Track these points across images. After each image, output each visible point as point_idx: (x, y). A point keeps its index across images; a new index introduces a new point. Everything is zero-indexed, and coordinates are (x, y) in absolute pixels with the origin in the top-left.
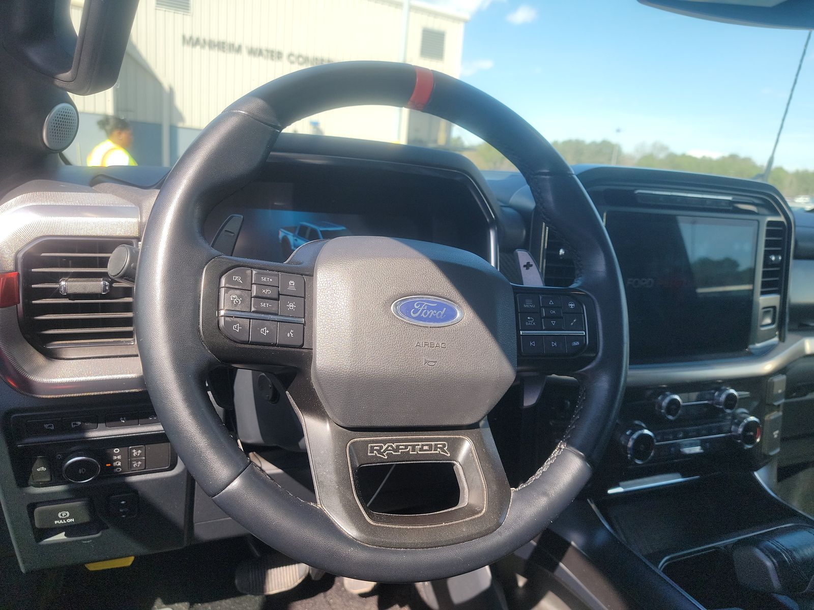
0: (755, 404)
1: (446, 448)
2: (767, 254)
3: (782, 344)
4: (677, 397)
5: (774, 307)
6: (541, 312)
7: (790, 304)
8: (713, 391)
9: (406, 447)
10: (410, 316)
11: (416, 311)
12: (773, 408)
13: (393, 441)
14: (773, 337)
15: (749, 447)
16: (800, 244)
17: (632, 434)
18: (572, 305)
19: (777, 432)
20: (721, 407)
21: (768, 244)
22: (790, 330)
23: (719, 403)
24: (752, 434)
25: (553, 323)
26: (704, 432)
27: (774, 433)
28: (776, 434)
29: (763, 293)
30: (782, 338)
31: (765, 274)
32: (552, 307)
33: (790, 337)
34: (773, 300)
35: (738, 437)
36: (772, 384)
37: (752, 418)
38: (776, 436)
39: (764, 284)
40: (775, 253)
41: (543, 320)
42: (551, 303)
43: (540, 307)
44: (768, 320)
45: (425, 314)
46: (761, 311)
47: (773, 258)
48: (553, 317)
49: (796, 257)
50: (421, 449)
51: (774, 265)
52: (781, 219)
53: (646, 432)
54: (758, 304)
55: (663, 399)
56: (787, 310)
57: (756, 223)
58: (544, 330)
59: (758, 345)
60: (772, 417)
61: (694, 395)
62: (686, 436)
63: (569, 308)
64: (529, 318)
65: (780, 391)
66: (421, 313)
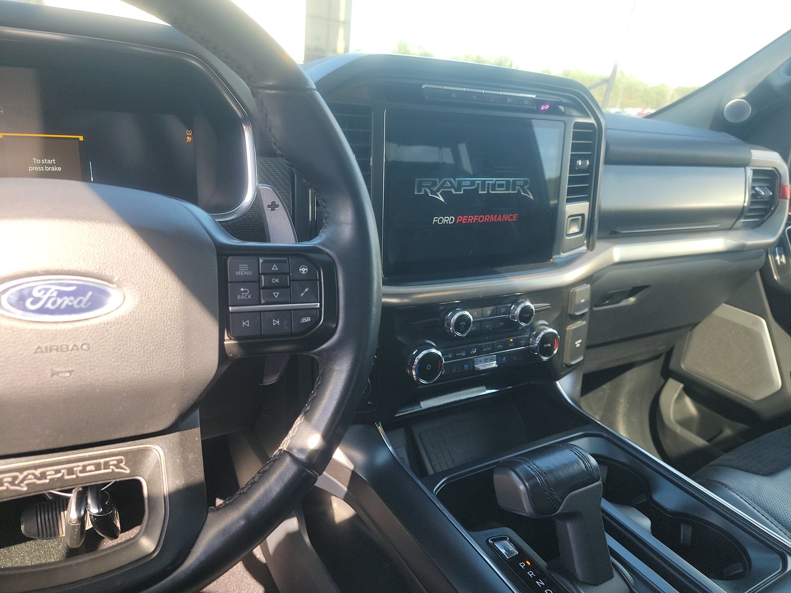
0: (556, 315)
1: (124, 463)
2: (574, 159)
3: (589, 252)
4: (467, 313)
5: (583, 215)
6: (259, 281)
7: (600, 212)
8: (510, 305)
9: (58, 472)
10: (25, 309)
11: (36, 301)
12: (575, 318)
13: (36, 467)
14: (581, 246)
15: (545, 358)
16: (611, 148)
17: (418, 354)
18: (304, 270)
19: (580, 341)
20: (516, 320)
21: (575, 147)
22: (599, 238)
23: (513, 317)
24: (549, 345)
25: (276, 294)
26: (500, 346)
27: (576, 343)
28: (578, 343)
29: (569, 201)
30: (591, 247)
31: (571, 180)
32: (275, 274)
33: (599, 245)
34: (581, 207)
35: (534, 350)
36: (574, 293)
37: (551, 330)
38: (578, 345)
39: (571, 191)
40: (583, 158)
41: (261, 290)
42: (275, 268)
43: (259, 274)
44: (575, 229)
45: (54, 303)
46: (567, 220)
47: (580, 163)
48: (275, 287)
49: (607, 162)
50: (84, 470)
51: (582, 171)
52: (592, 121)
53: (434, 351)
54: (564, 212)
55: (452, 316)
56: (596, 217)
57: (562, 124)
58: (263, 304)
59: (563, 255)
60: (574, 327)
61: (488, 311)
62: (479, 353)
63: (300, 273)
64: (242, 289)
65: (583, 301)
66: (46, 303)
